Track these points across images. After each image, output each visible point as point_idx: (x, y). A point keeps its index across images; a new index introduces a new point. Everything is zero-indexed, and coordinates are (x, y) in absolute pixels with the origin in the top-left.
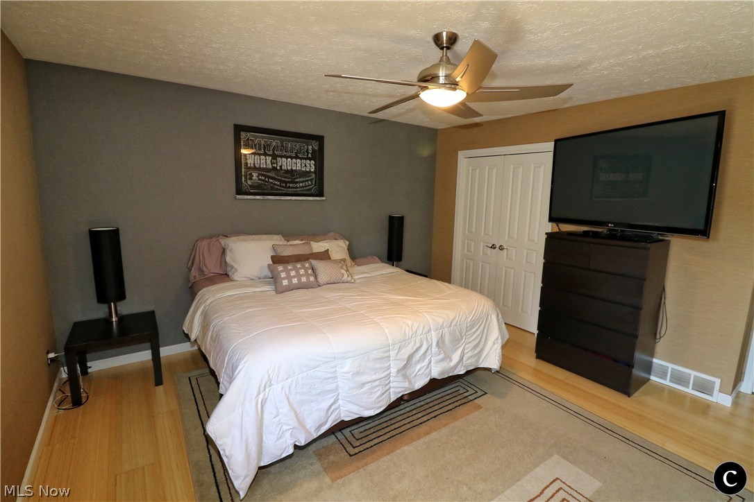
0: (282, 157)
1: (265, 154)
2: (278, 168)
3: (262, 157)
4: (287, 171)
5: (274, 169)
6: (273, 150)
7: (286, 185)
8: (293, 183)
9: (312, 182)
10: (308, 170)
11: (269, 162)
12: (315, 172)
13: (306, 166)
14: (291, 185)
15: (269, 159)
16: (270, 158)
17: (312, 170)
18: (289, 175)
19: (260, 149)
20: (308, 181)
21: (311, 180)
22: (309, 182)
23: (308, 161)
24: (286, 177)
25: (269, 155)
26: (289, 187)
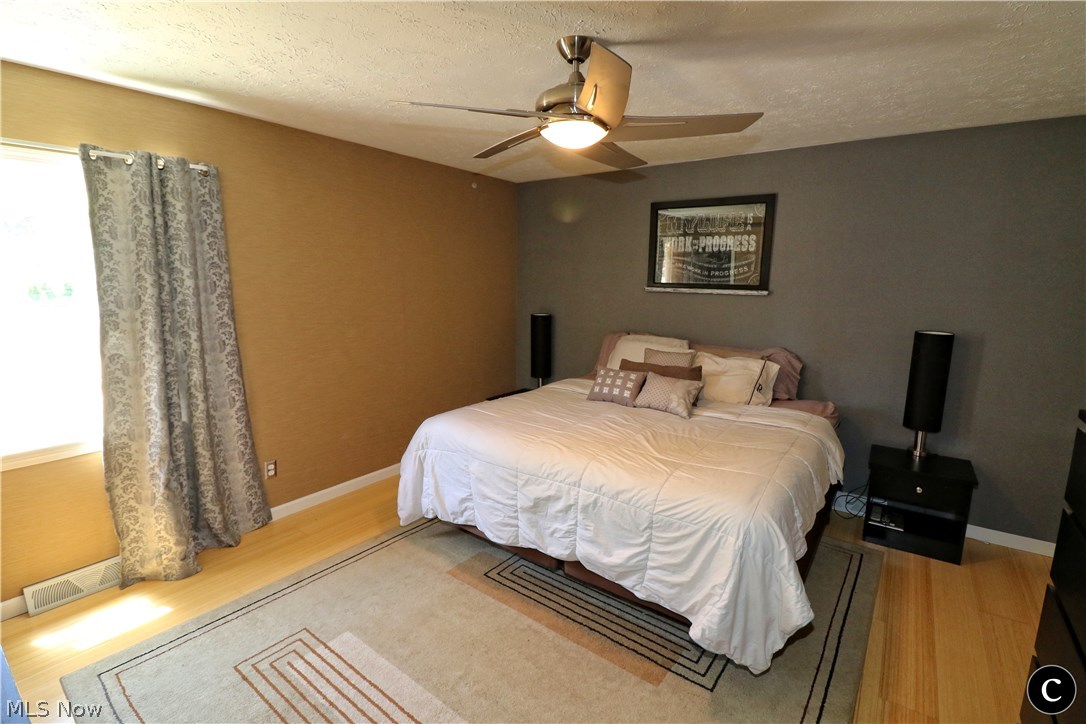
0: (707, 235)
1: (685, 234)
2: (700, 250)
3: (682, 238)
4: (712, 255)
5: (697, 253)
6: (696, 227)
7: (710, 273)
8: (719, 269)
9: (749, 268)
10: (744, 250)
11: (688, 243)
12: (756, 252)
13: (741, 244)
14: (717, 273)
15: (689, 240)
16: (691, 238)
17: (752, 249)
18: (713, 260)
19: (679, 228)
20: (743, 266)
21: (749, 265)
22: (746, 268)
23: (746, 237)
24: (710, 263)
25: (689, 235)
26: (714, 276)
